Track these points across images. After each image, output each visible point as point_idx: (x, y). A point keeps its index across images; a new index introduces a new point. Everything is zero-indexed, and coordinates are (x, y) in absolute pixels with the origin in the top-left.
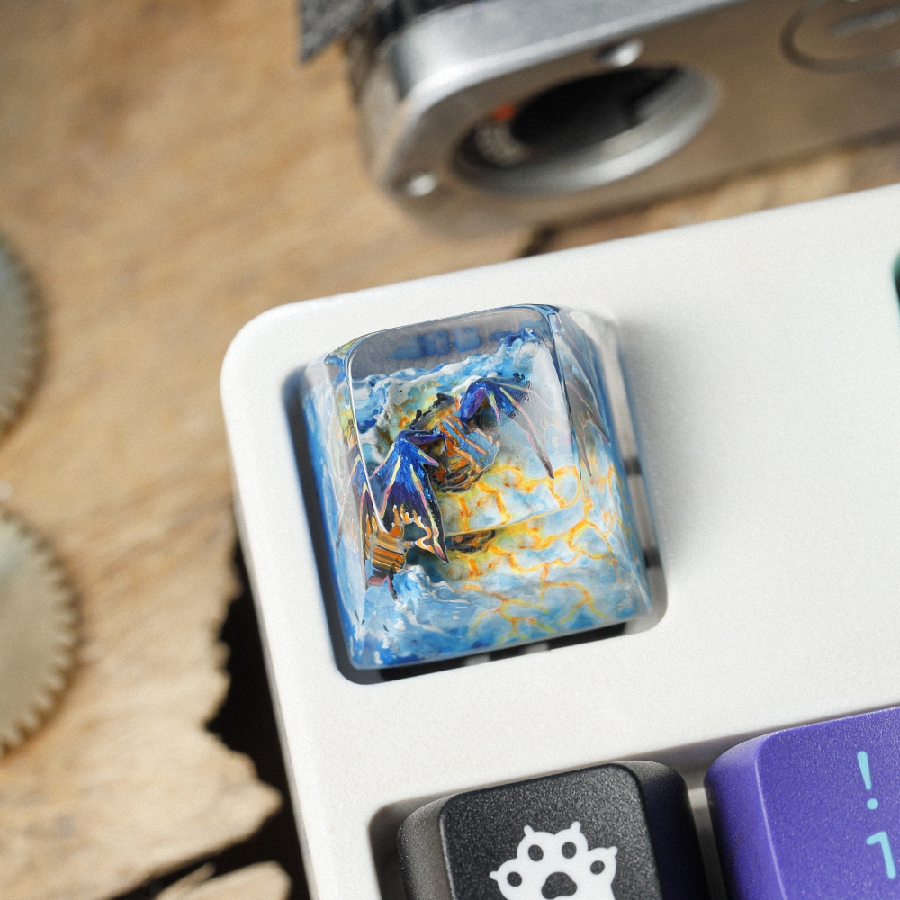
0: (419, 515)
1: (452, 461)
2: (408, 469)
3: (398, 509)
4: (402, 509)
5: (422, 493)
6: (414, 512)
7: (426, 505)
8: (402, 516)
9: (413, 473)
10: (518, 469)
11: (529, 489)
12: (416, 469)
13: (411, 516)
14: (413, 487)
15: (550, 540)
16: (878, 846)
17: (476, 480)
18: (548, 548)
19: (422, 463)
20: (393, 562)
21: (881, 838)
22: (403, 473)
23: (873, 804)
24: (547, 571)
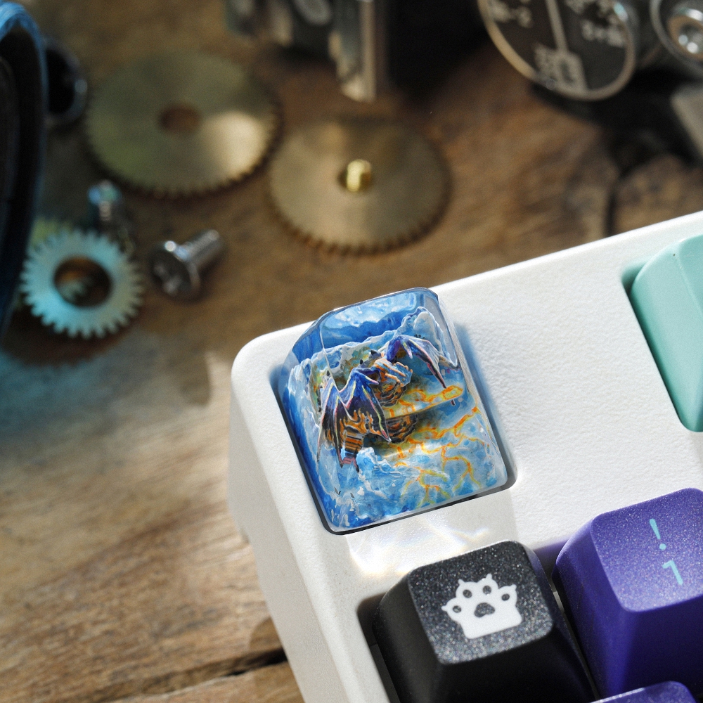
0: (370, 413)
1: (384, 387)
2: (361, 388)
3: (357, 412)
4: (359, 412)
5: (371, 401)
6: (367, 412)
7: (374, 407)
8: (360, 416)
9: (364, 390)
10: (422, 391)
11: (430, 400)
12: (365, 388)
13: (366, 415)
14: (365, 398)
15: (443, 432)
16: (670, 568)
17: (399, 397)
18: (443, 437)
19: (369, 384)
20: (356, 446)
21: (670, 564)
22: (358, 391)
23: (663, 547)
24: (445, 451)
